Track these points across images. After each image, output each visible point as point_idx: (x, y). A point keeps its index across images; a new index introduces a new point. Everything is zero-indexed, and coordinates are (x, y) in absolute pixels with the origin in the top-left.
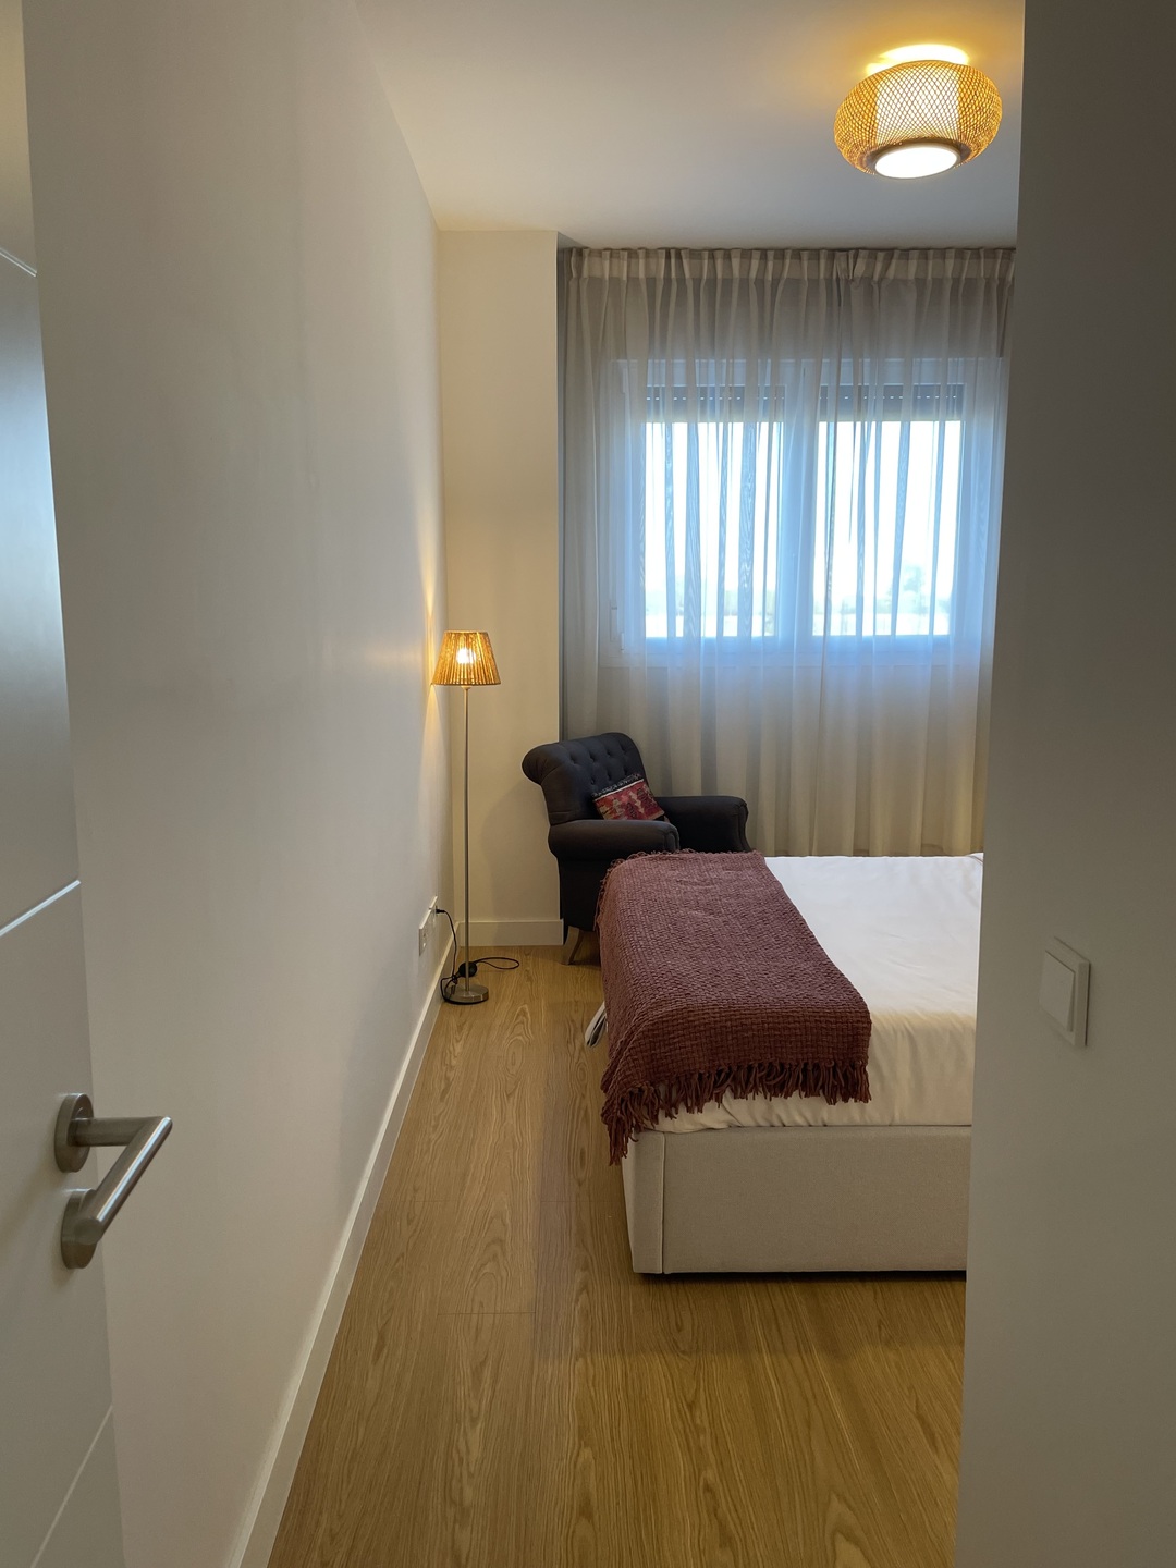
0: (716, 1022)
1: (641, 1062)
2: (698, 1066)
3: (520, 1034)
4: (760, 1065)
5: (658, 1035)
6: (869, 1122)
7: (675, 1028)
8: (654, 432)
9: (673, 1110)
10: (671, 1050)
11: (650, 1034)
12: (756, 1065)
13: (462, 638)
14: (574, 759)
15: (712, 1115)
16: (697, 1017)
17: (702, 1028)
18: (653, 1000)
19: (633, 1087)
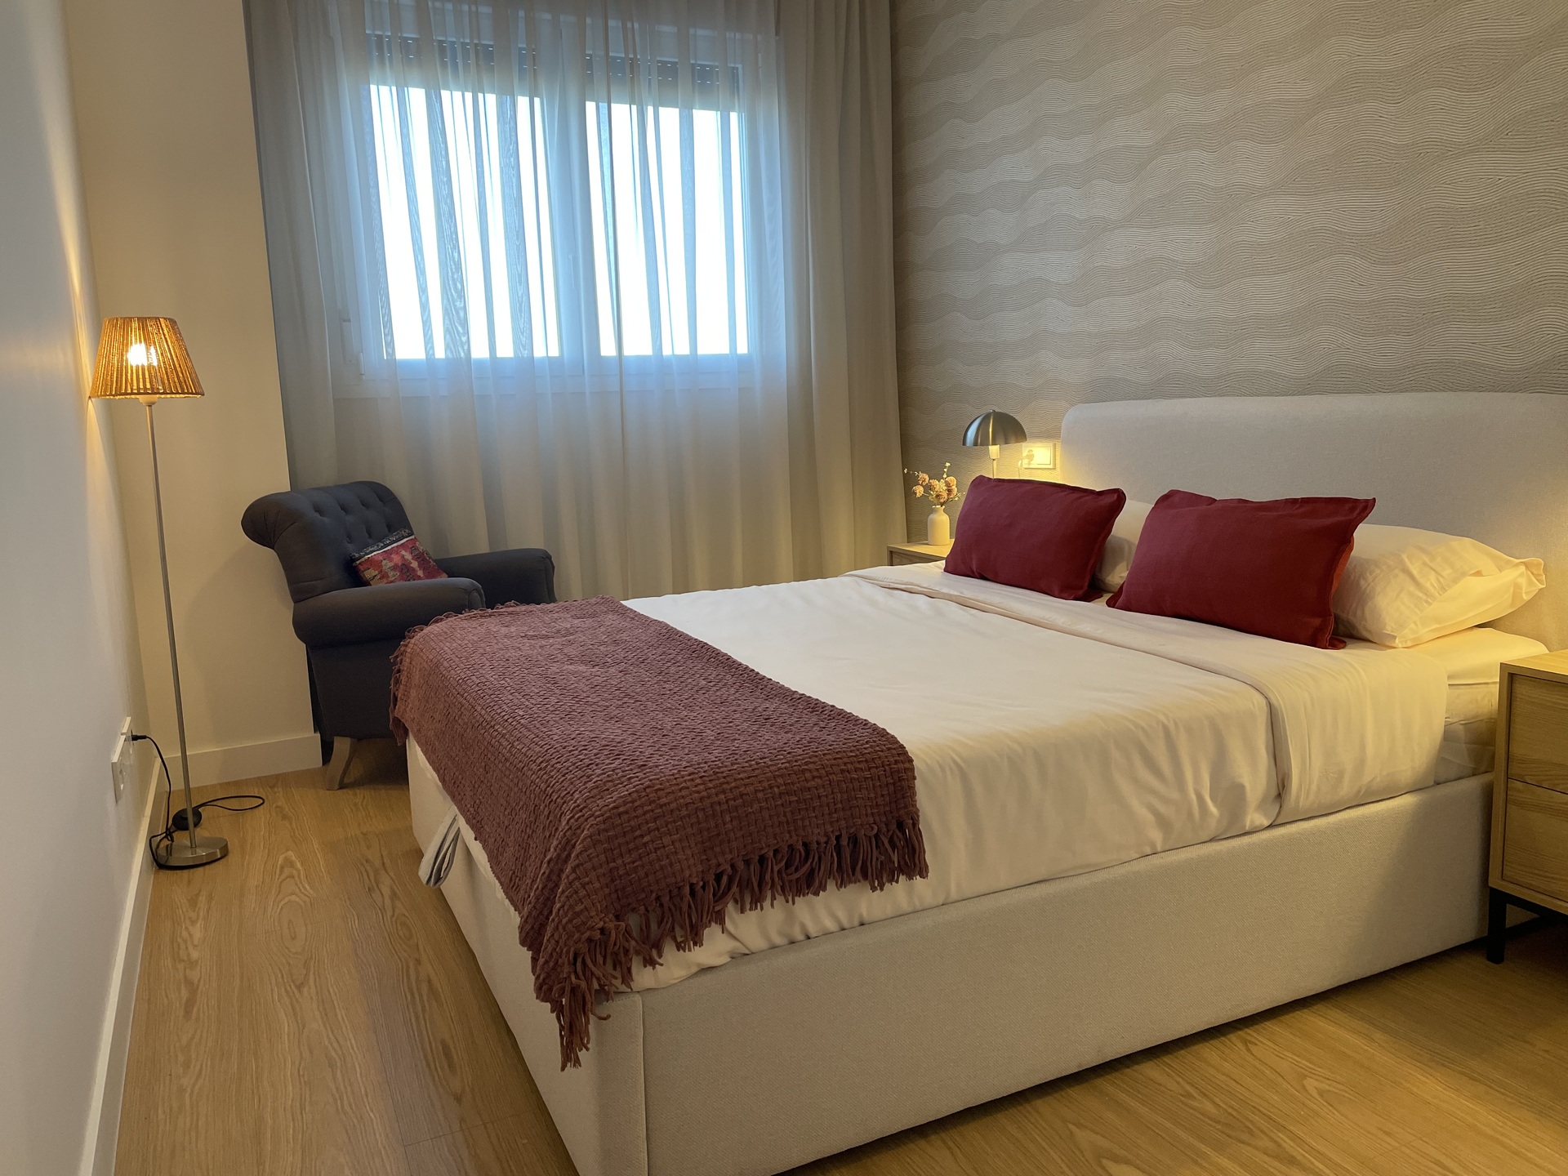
0: (701, 799)
1: (597, 885)
2: (687, 873)
3: (292, 894)
4: (776, 852)
5: (616, 837)
6: (918, 906)
7: (641, 820)
8: (382, 97)
9: (654, 953)
10: (640, 858)
11: (602, 837)
12: (771, 854)
13: (135, 325)
14: (318, 510)
15: (714, 947)
16: (671, 797)
17: (684, 812)
18: (590, 785)
19: (592, 928)
